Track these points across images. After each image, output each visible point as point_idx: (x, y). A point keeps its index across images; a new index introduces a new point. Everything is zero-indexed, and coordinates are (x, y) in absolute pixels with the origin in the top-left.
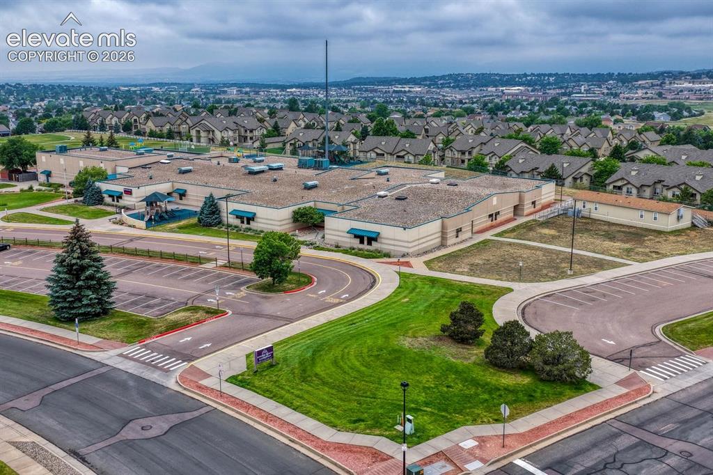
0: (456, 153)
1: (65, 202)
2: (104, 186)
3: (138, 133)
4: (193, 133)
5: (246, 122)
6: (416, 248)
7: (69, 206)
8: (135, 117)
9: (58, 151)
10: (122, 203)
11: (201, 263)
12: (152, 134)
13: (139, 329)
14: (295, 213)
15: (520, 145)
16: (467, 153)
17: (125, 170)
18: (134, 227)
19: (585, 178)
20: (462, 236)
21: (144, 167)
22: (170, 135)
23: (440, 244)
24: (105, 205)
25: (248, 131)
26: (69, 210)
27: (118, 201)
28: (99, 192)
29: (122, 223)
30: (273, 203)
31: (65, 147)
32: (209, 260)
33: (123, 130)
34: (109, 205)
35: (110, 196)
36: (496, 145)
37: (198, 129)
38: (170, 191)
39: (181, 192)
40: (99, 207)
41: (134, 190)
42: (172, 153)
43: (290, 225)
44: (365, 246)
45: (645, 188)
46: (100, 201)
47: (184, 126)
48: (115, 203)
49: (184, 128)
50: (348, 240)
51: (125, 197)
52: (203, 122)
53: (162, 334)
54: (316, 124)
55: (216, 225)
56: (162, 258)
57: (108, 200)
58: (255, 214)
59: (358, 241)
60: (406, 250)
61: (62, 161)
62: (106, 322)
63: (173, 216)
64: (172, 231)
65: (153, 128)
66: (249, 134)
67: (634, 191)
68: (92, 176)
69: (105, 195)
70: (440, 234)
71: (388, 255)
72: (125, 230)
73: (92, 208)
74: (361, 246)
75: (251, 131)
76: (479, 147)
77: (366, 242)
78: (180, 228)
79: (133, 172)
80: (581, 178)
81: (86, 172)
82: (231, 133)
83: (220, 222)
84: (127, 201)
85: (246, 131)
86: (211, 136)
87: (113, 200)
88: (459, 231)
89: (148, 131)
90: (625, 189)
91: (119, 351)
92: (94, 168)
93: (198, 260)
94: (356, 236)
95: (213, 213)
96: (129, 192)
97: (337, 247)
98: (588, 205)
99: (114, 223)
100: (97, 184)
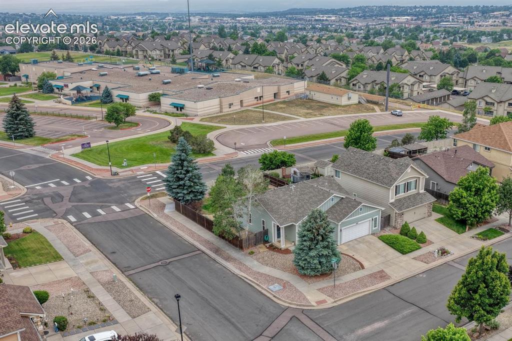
0: (294, 65)
1: (34, 92)
2: (54, 83)
3: (99, 52)
4: (134, 52)
5: (169, 44)
6: (203, 112)
7: (34, 94)
8: (100, 41)
9: (32, 63)
10: (63, 92)
11: (90, 119)
12: (107, 53)
13: (44, 141)
14: (150, 96)
15: (331, 60)
16: (300, 66)
17: (69, 74)
18: (66, 104)
19: (343, 79)
20: (233, 108)
21: (81, 72)
22: (119, 54)
23: (219, 111)
24: (55, 93)
25: (171, 51)
26: (33, 96)
27: (61, 91)
28: (51, 86)
29: (60, 102)
30: (139, 90)
31: (37, 60)
32: (93, 118)
33: (90, 49)
34: (57, 93)
35: (57, 88)
36: (317, 60)
37: (136, 49)
38: (92, 86)
39: (98, 86)
40: (51, 94)
41: (70, 85)
42: (103, 65)
43: (148, 103)
44: (179, 112)
45: (368, 85)
46: (52, 91)
47: (129, 47)
48: (60, 92)
49: (129, 48)
50: (170, 109)
51: (65, 89)
52: (139, 45)
53: (53, 143)
54: (222, 46)
55: (109, 103)
56: (72, 117)
57: (56, 91)
58: (129, 96)
59: (176, 109)
60: (196, 113)
61: (34, 69)
62: (31, 139)
63: (89, 99)
64: (86, 106)
65: (108, 49)
66: (171, 53)
67: (362, 87)
68: (48, 77)
69: (54, 88)
70: (219, 106)
71: (187, 116)
72: (61, 106)
73: (47, 95)
74: (177, 112)
75: (173, 51)
76: (307, 62)
77: (179, 109)
78: (90, 105)
79: (73, 76)
80: (340, 80)
81: (44, 74)
82: (158, 52)
83: (112, 101)
84: (66, 91)
85: (169, 51)
86: (145, 54)
87: (59, 91)
88: (231, 105)
89: (105, 50)
90: (357, 85)
91: (31, 148)
92: (48, 72)
93: (89, 118)
94: (175, 107)
95: (108, 96)
96: (66, 86)
97: (166, 113)
98: (312, 93)
99: (56, 102)
100: (50, 82)
